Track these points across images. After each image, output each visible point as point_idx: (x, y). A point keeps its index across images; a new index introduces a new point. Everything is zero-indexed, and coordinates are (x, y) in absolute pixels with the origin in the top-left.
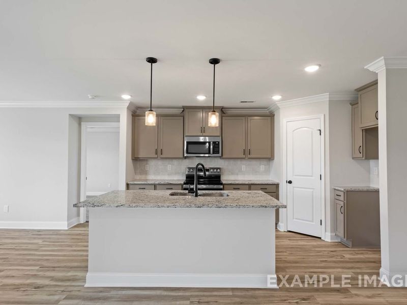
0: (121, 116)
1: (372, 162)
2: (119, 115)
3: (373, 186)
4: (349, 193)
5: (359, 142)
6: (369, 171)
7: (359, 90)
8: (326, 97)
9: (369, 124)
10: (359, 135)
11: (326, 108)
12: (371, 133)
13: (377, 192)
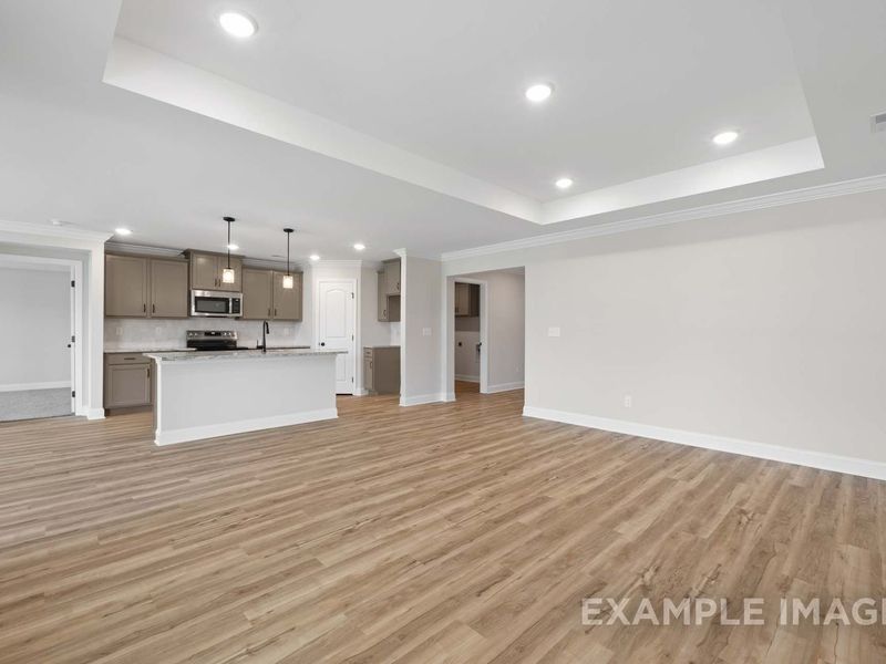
0: (93, 254)
1: (393, 324)
2: (90, 251)
3: (394, 344)
4: (377, 350)
5: (385, 306)
6: (390, 332)
7: (385, 262)
8: (358, 264)
9: (392, 292)
10: (384, 300)
11: (358, 274)
12: (394, 300)
13: (399, 348)
